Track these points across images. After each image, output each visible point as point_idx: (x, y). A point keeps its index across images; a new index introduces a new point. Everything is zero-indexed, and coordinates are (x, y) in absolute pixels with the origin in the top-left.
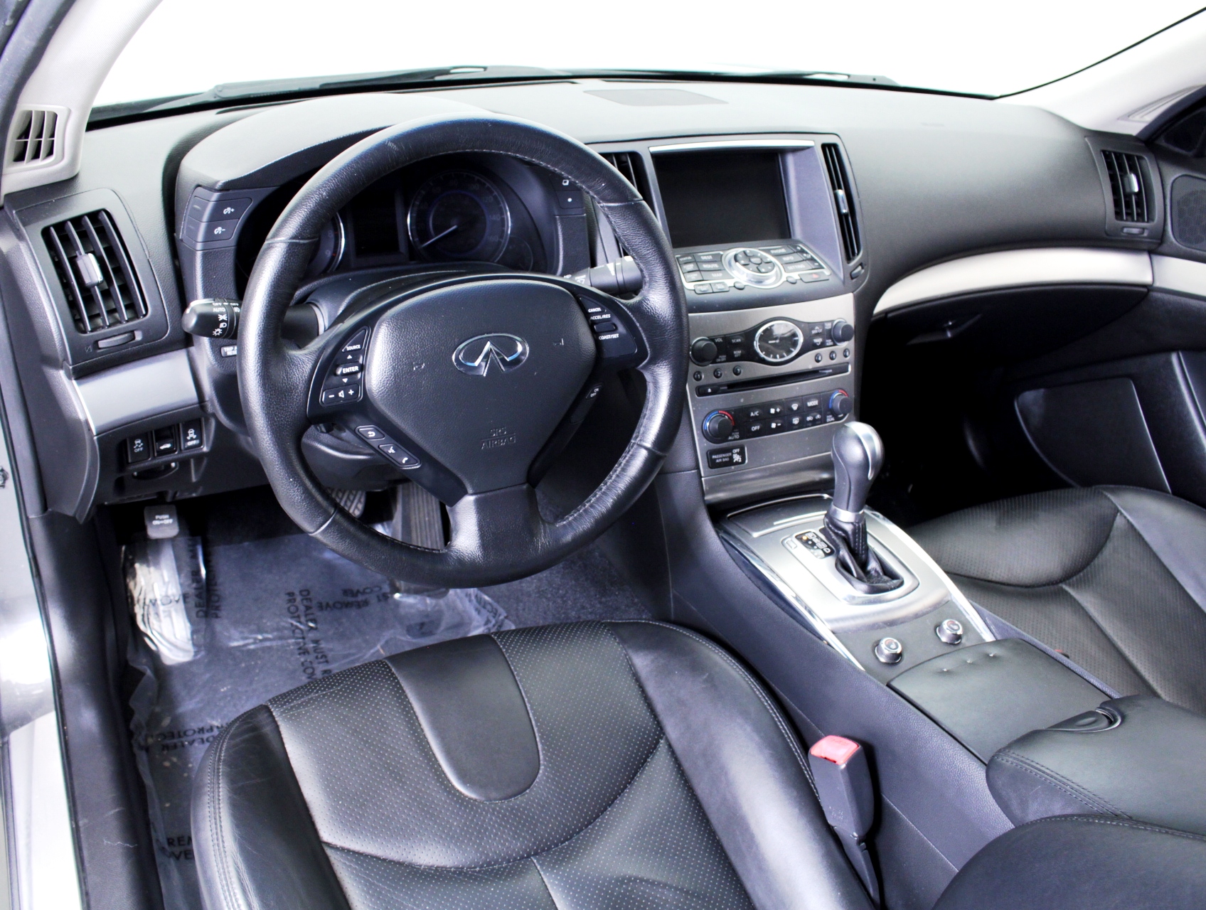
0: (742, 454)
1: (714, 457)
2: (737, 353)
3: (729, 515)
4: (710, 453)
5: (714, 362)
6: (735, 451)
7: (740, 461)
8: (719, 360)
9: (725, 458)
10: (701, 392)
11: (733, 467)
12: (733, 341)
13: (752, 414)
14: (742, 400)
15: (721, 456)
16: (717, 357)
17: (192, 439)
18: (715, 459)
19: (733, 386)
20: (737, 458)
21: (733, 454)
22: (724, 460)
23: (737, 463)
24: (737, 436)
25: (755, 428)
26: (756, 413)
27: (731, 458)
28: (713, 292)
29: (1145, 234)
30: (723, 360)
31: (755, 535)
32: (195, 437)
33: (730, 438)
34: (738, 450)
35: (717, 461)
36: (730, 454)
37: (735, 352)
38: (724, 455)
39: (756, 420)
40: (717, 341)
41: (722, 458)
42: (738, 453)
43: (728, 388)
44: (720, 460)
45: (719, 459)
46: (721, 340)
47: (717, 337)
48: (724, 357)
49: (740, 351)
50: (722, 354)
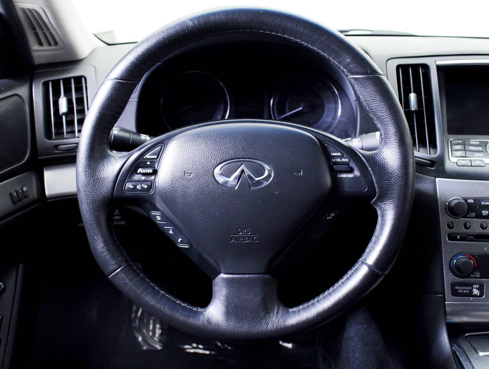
0: (481, 289)
1: (456, 287)
2: (485, 213)
3: (466, 335)
4: (453, 285)
5: (465, 217)
6: (476, 286)
7: (478, 295)
8: (469, 216)
9: (466, 290)
10: (452, 237)
11: (472, 298)
12: (483, 203)
14: (486, 249)
15: (463, 288)
16: (468, 213)
18: (458, 290)
19: (479, 238)
20: (476, 292)
21: (473, 288)
22: (464, 291)
23: (476, 296)
24: (478, 276)
27: (471, 291)
28: (471, 166)
30: (473, 216)
31: (481, 354)
32: (119, 214)
33: (472, 276)
34: (478, 286)
35: (459, 291)
36: (471, 288)
37: (483, 212)
38: (465, 288)
40: (468, 201)
41: (463, 290)
42: (477, 288)
43: (474, 238)
44: (462, 291)
45: (460, 290)
46: (472, 201)
47: (469, 198)
48: (474, 214)
49: (487, 212)
50: (472, 212)
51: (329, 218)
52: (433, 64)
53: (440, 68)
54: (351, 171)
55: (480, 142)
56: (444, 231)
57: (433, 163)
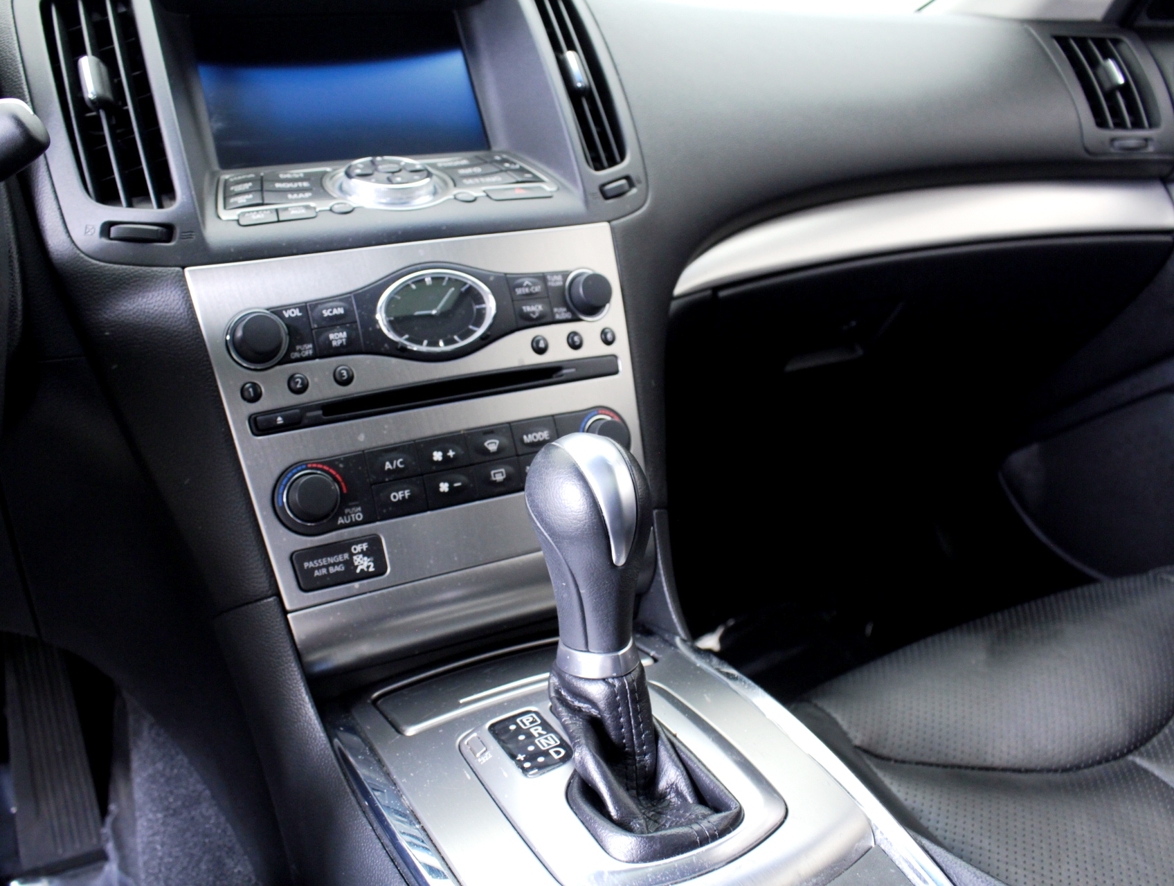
0: (375, 551)
1: (306, 565)
2: (338, 337)
3: (376, 695)
4: (297, 559)
5: (286, 360)
6: (359, 548)
7: (371, 569)
8: (296, 355)
9: (334, 565)
10: (261, 425)
11: (356, 585)
12: (326, 313)
13: (388, 466)
14: (362, 438)
15: (324, 562)
16: (291, 348)
18: (313, 569)
19: (337, 411)
20: (363, 563)
21: (352, 555)
22: (332, 570)
23: (365, 575)
24: (359, 516)
25: (397, 496)
26: (398, 463)
27: (349, 564)
28: (279, 221)
29: (1151, 149)
30: (306, 353)
31: (411, 731)
33: (341, 521)
34: (365, 546)
35: (317, 573)
36: (346, 556)
37: (332, 336)
38: (331, 560)
39: (399, 478)
40: (286, 314)
41: (327, 567)
42: (363, 553)
43: (324, 414)
44: (324, 571)
45: (319, 568)
46: (297, 313)
47: (287, 307)
48: (308, 349)
49: (344, 335)
50: (302, 342)
56: (236, 415)
57: (167, 231)
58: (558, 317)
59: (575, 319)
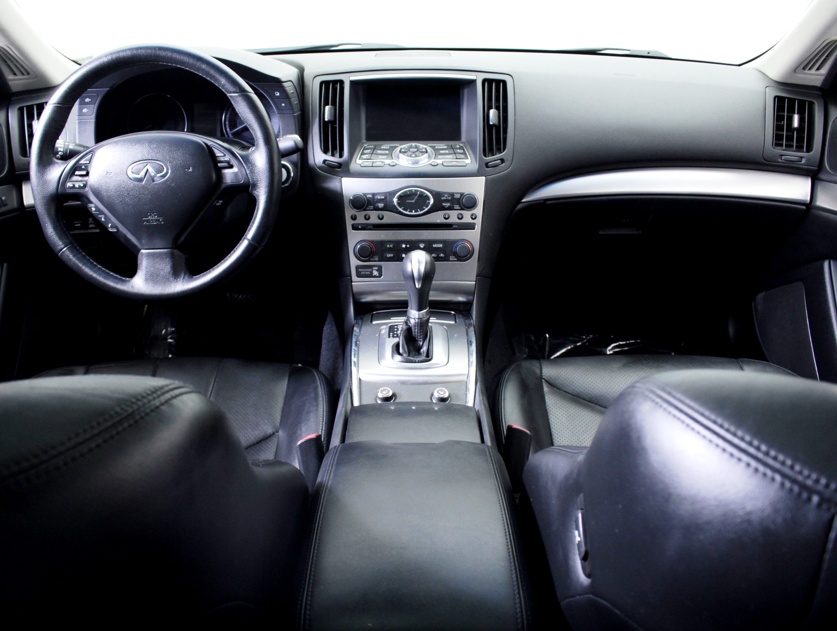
0: (380, 270)
1: (360, 270)
2: (381, 205)
3: (374, 313)
4: (357, 267)
5: (365, 210)
6: (375, 268)
7: (377, 275)
8: (368, 209)
9: (367, 271)
10: (355, 228)
11: (372, 279)
12: (379, 197)
13: (388, 246)
14: (382, 236)
15: (364, 270)
16: (367, 206)
17: (91, 224)
18: (361, 272)
19: (376, 227)
20: (375, 273)
21: (373, 270)
22: (366, 273)
23: (375, 277)
24: (377, 259)
25: (389, 255)
26: (391, 246)
27: (372, 273)
28: (372, 166)
29: (803, 161)
30: (371, 209)
31: (375, 322)
33: (372, 259)
34: (377, 268)
35: (362, 273)
36: (371, 270)
37: (379, 205)
38: (367, 270)
39: (390, 250)
40: (368, 196)
41: (365, 272)
42: (376, 270)
43: (373, 228)
44: (364, 273)
45: (363, 272)
46: (371, 196)
47: (368, 194)
48: (372, 207)
49: (383, 205)
50: (371, 205)
51: (218, 204)
52: (347, 79)
53: (353, 83)
54: (231, 167)
55: (390, 146)
56: (349, 223)
57: (340, 165)
58: (455, 208)
59: (462, 209)
